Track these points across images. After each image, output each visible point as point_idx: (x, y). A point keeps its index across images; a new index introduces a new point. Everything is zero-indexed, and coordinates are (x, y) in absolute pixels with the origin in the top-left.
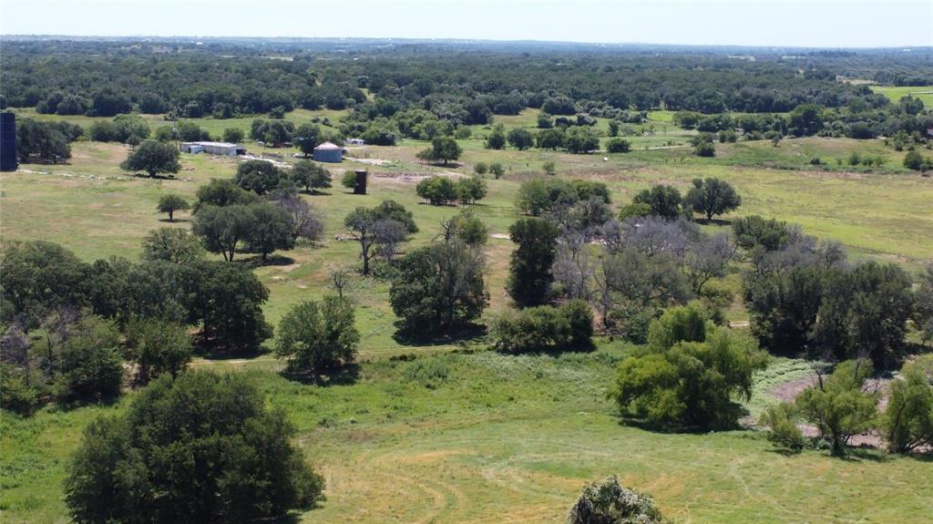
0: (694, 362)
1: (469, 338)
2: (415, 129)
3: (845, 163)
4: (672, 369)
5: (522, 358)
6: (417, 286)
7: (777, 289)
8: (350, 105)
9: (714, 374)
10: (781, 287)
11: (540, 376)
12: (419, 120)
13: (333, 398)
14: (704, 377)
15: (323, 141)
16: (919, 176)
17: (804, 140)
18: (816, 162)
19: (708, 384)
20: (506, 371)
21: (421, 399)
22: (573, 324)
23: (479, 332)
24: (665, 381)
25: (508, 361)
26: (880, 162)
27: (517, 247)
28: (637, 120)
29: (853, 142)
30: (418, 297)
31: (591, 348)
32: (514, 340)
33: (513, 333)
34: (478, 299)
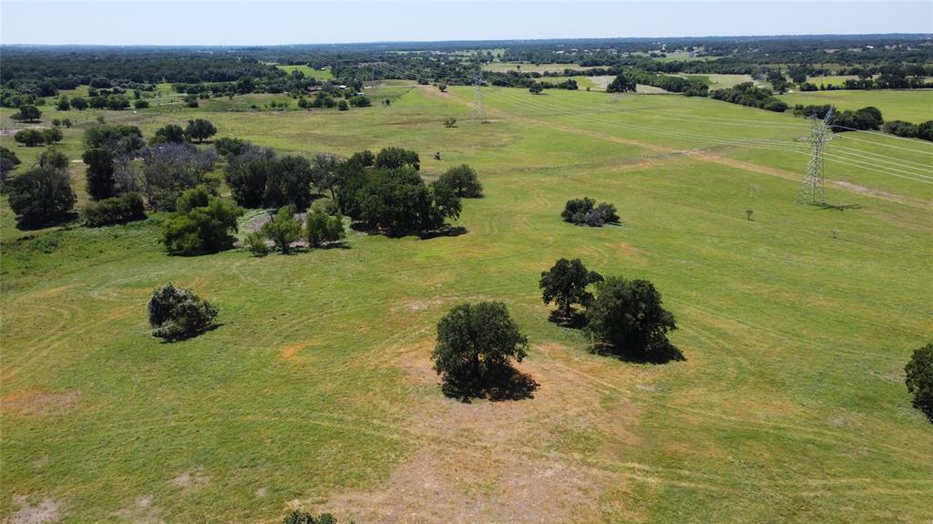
0: (204, 217)
1: (68, 221)
2: (6, 101)
3: (269, 107)
4: (193, 223)
5: (103, 229)
6: (27, 195)
7: (243, 174)
9: (216, 222)
10: (245, 173)
11: (116, 236)
12: (8, 95)
14: (212, 224)
16: (306, 111)
17: (246, 96)
18: (254, 107)
19: (214, 227)
20: (95, 237)
21: (42, 260)
22: (131, 206)
23: (74, 217)
24: (190, 229)
25: (95, 231)
26: (286, 105)
27: (89, 166)
28: (150, 89)
29: (271, 95)
30: (29, 202)
31: (145, 217)
32: (97, 219)
33: (95, 215)
34: (69, 199)
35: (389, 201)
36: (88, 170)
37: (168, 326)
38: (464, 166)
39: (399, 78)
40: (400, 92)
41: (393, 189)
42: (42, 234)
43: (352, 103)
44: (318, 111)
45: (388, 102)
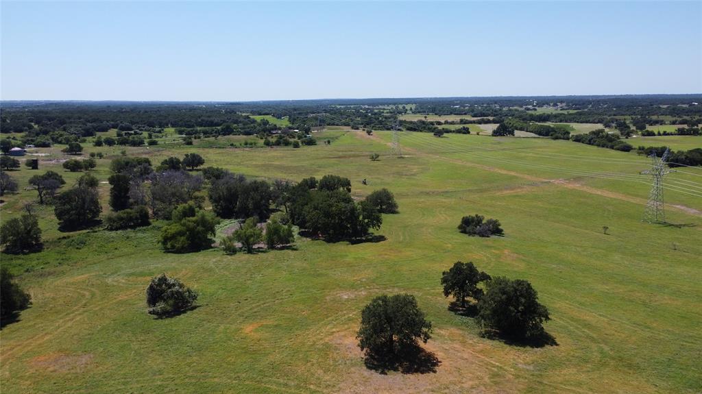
0: (191, 224)
1: (94, 226)
2: (59, 140)
3: (243, 145)
4: (184, 228)
5: (119, 232)
6: (68, 207)
7: (221, 194)
8: (26, 130)
9: (200, 228)
10: (223, 193)
11: (128, 238)
12: (61, 135)
13: (31, 260)
14: (196, 230)
15: (13, 147)
17: (227, 137)
18: (232, 145)
19: (198, 232)
20: (113, 237)
21: (75, 254)
22: (140, 215)
23: (99, 223)
24: (181, 234)
25: (113, 234)
26: (255, 144)
27: (113, 186)
28: (160, 132)
29: (245, 136)
30: (68, 211)
31: (149, 224)
32: (115, 224)
33: (114, 221)
34: (97, 210)
35: (328, 215)
36: (112, 189)
37: (160, 306)
38: (384, 190)
39: (337, 125)
40: (338, 135)
41: (331, 206)
42: (75, 235)
43: (302, 143)
44: (278, 148)
45: (329, 142)
